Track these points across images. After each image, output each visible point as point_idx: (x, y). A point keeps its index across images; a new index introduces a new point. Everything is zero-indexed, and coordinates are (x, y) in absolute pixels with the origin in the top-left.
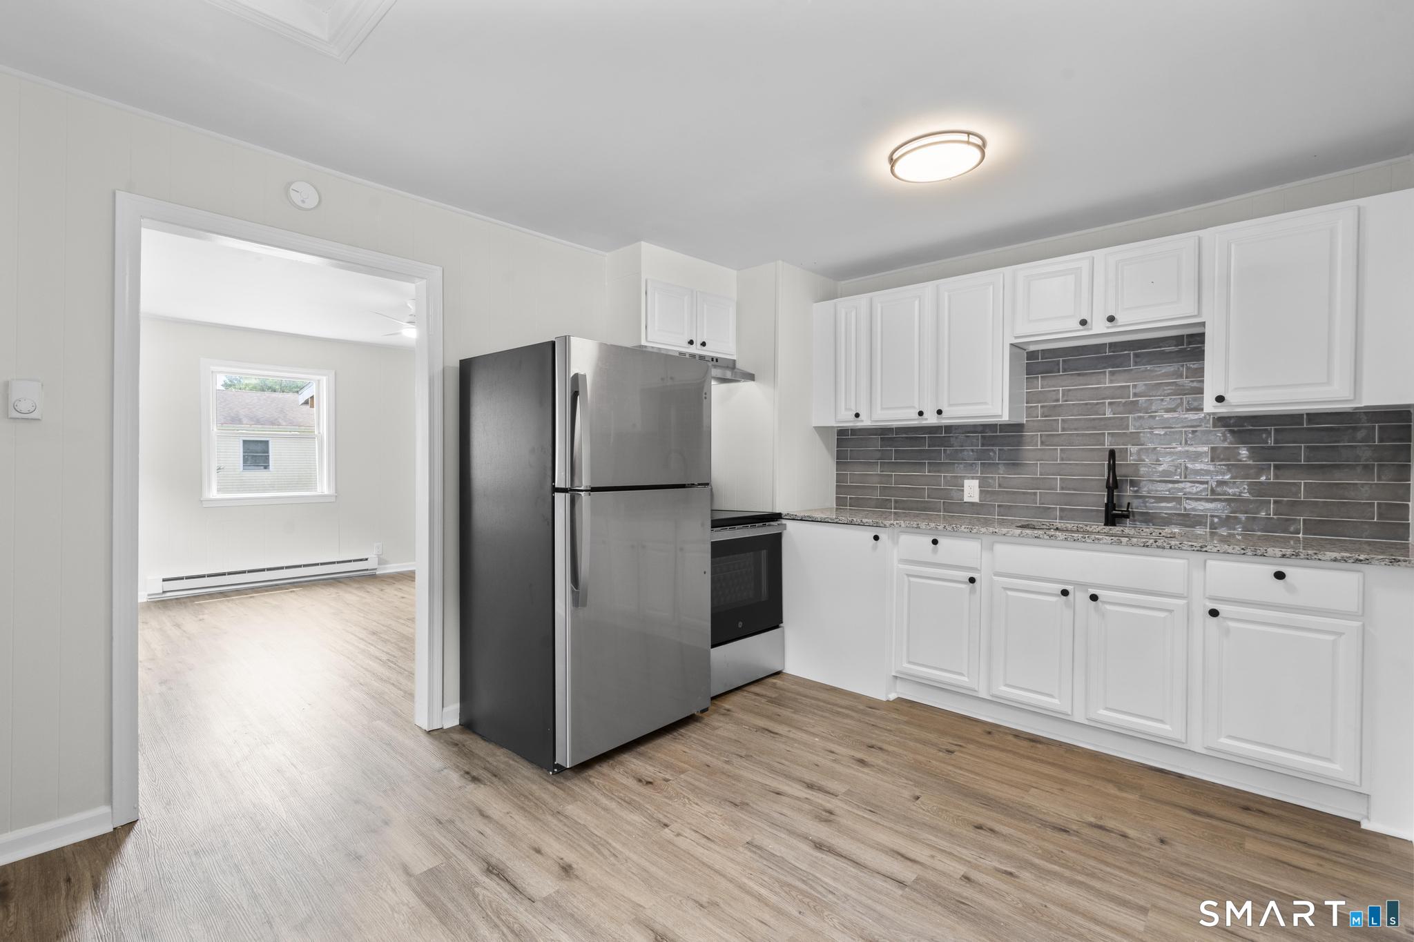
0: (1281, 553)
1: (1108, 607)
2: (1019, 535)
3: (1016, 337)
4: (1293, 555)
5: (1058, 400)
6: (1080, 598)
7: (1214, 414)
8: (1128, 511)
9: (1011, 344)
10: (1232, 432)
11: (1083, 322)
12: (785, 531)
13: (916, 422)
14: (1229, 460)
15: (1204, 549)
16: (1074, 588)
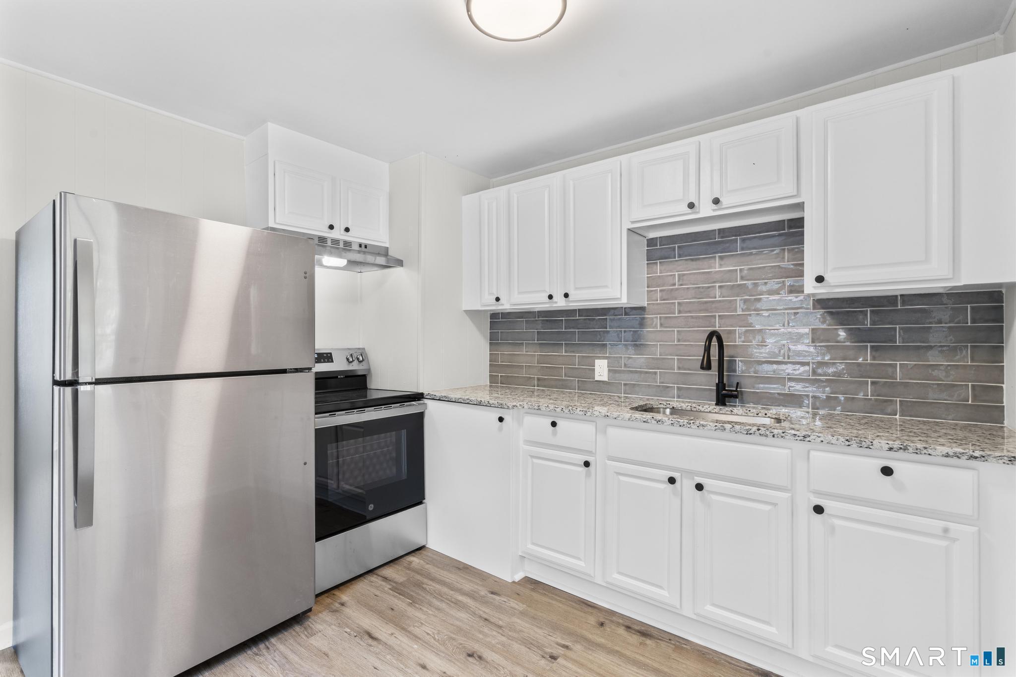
0: (887, 446)
1: (714, 497)
2: (629, 419)
3: (633, 222)
4: (901, 448)
5: (674, 285)
6: (686, 485)
7: (813, 295)
8: (736, 391)
9: (629, 229)
10: (831, 313)
11: (691, 206)
12: (426, 411)
13: (547, 306)
14: (828, 341)
15: (808, 439)
16: (681, 475)
